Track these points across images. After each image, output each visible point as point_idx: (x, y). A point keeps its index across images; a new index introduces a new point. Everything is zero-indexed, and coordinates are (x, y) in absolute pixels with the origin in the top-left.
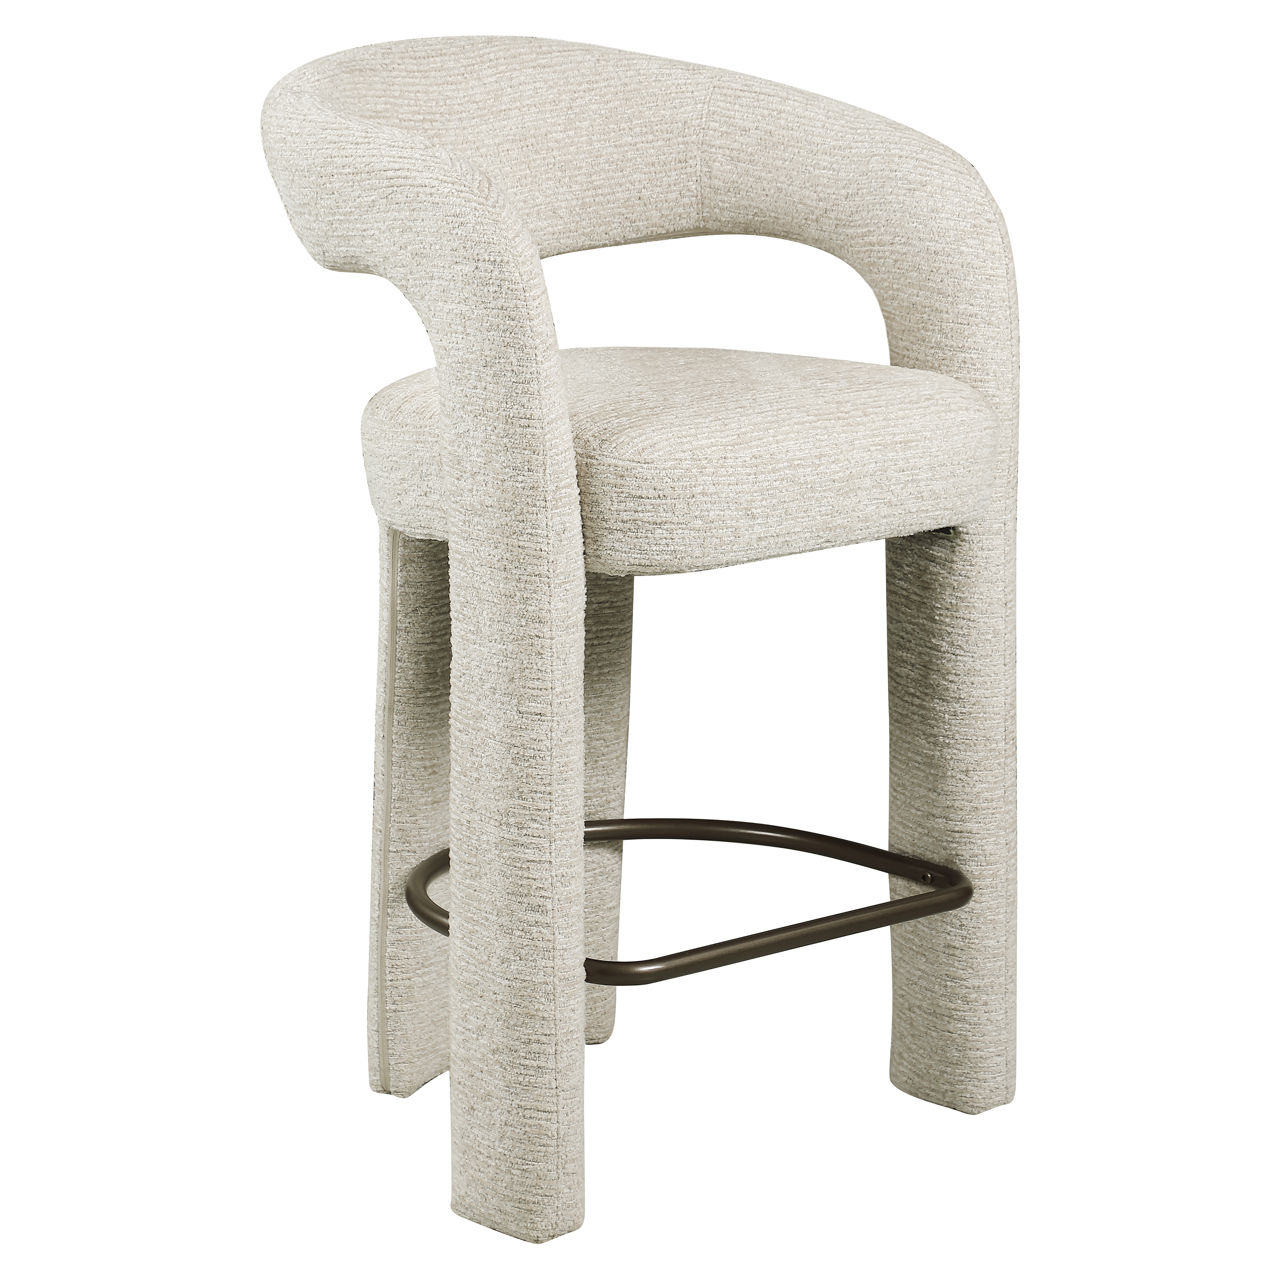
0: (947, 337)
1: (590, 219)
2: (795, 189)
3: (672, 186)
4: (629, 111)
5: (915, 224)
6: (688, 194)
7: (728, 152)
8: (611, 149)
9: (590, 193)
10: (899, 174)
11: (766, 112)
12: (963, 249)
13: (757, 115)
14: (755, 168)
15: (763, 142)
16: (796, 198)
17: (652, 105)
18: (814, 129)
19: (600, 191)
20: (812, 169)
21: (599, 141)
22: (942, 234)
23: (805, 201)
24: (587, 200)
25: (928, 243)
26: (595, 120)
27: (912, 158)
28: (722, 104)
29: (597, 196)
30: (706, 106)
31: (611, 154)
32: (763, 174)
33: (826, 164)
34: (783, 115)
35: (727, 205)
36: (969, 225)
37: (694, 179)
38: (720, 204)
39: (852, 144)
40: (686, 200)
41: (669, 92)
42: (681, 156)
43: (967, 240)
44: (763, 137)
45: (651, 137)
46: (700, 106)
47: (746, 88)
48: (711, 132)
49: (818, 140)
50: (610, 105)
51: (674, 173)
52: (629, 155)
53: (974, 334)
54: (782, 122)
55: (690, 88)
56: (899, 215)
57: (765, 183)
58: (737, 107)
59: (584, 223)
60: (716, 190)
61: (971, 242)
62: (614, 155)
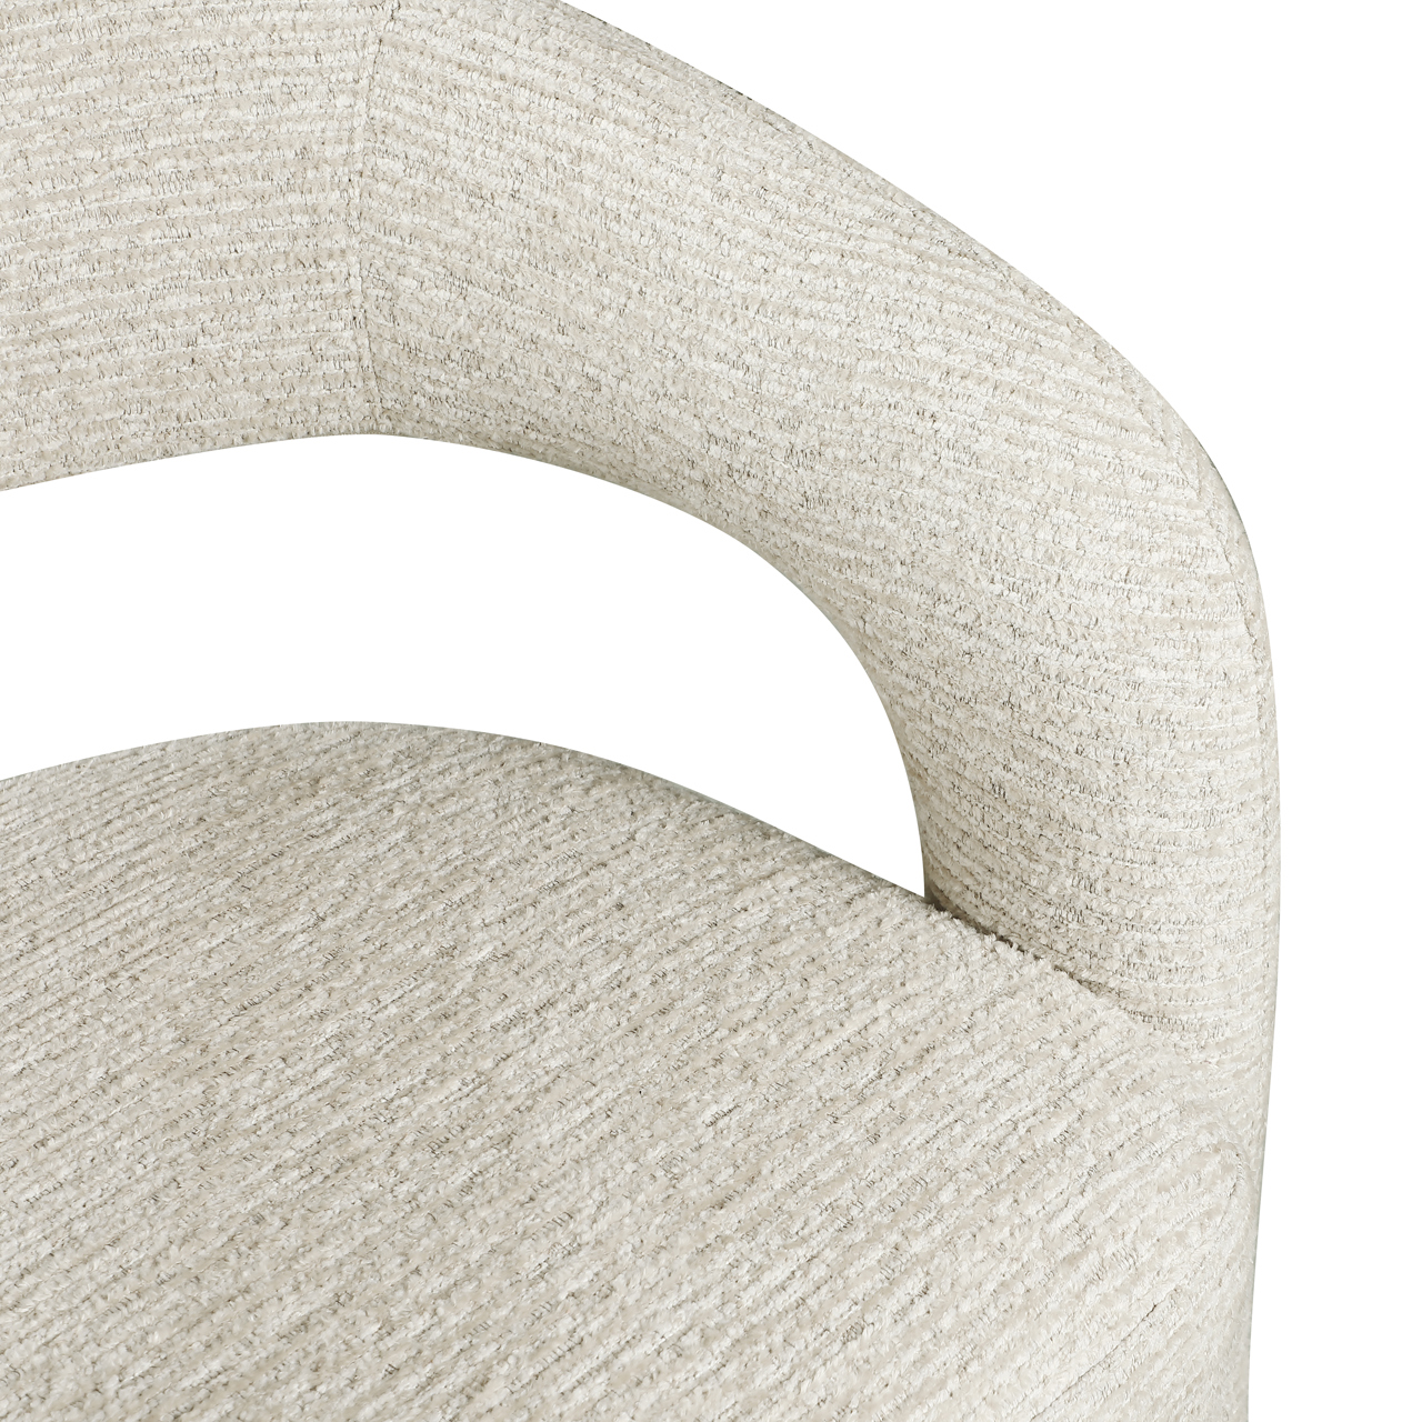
0: (1091, 887)
1: (55, 418)
2: (638, 393)
3: (286, 330)
4: (132, 109)
5: (998, 588)
6: (333, 352)
7: (436, 252)
8: (90, 224)
9: (43, 349)
10: (947, 431)
11: (538, 151)
12: (1143, 673)
13: (511, 155)
14: (519, 309)
15: (535, 241)
16: (643, 415)
17: (200, 89)
18: (682, 231)
19: (71, 344)
20: (682, 351)
21: (51, 198)
22: (1079, 631)
23: (669, 429)
24: (37, 369)
25: (1038, 649)
26: (31, 136)
27: (982, 380)
28: (408, 105)
29: (65, 357)
30: (361, 105)
31: (91, 236)
32: (544, 333)
33: (723, 348)
34: (589, 169)
35: (445, 391)
36: (1157, 605)
37: (347, 313)
38: (429, 388)
39: (798, 302)
40: (329, 367)
41: (247, 50)
42: (302, 249)
43: (1155, 651)
44: (534, 225)
45: (207, 188)
46: (342, 101)
47: (472, 58)
48: (383, 187)
49: (697, 268)
50: (73, 88)
51: (286, 295)
52: (148, 238)
53: (1167, 887)
54: (588, 190)
55: (311, 40)
56: (947, 549)
57: (549, 357)
58: (451, 118)
59: (38, 429)
60: (413, 352)
61: (1165, 654)
62: (104, 241)
